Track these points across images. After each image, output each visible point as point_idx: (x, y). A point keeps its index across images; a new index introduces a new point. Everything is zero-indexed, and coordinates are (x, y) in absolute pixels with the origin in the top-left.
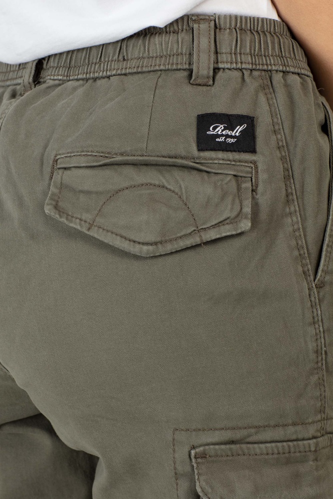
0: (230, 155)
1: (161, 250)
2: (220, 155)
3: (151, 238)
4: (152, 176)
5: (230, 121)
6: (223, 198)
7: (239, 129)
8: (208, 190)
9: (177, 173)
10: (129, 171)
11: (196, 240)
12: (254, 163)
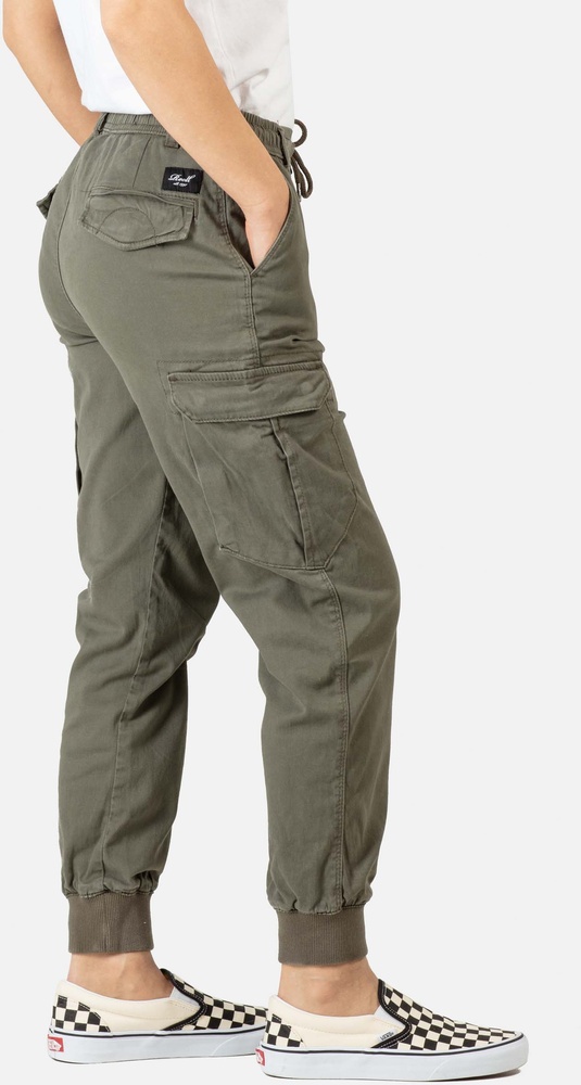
0: (181, 194)
1: (133, 246)
2: (174, 193)
3: (128, 240)
4: (132, 203)
5: (184, 173)
6: (173, 219)
7: (190, 178)
8: (164, 214)
9: (146, 203)
10: (121, 199)
11: (153, 242)
12: (196, 200)
